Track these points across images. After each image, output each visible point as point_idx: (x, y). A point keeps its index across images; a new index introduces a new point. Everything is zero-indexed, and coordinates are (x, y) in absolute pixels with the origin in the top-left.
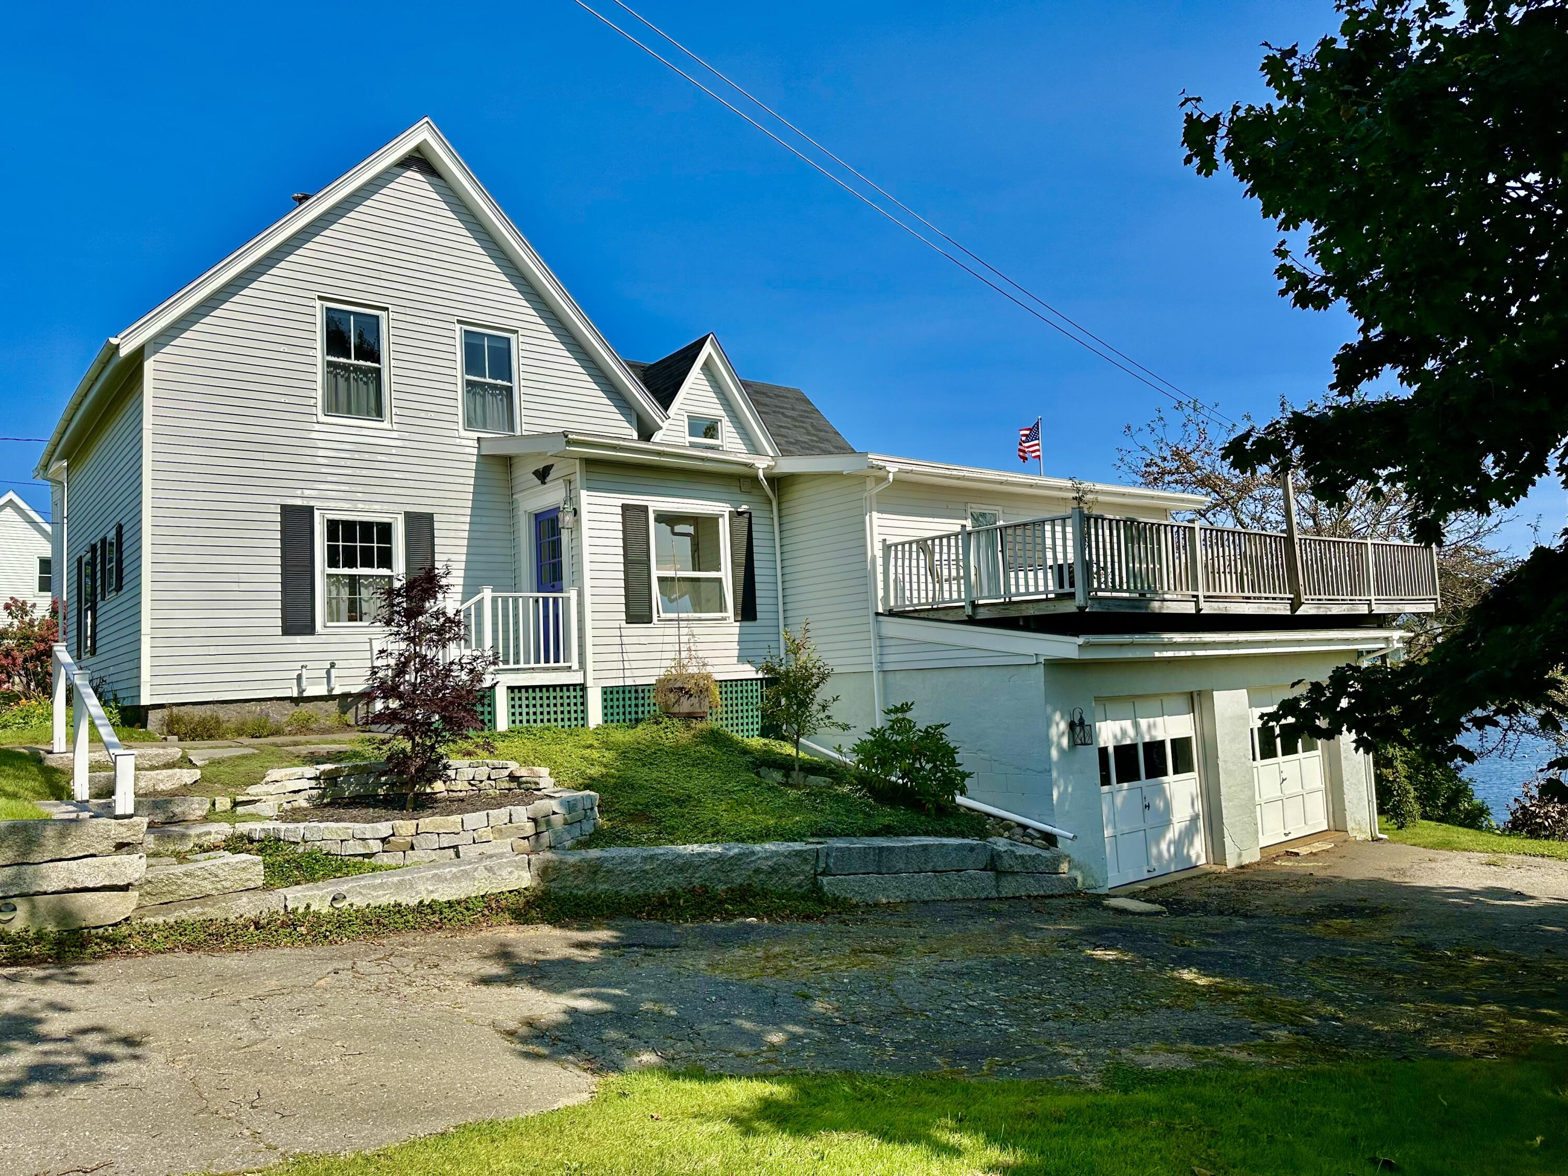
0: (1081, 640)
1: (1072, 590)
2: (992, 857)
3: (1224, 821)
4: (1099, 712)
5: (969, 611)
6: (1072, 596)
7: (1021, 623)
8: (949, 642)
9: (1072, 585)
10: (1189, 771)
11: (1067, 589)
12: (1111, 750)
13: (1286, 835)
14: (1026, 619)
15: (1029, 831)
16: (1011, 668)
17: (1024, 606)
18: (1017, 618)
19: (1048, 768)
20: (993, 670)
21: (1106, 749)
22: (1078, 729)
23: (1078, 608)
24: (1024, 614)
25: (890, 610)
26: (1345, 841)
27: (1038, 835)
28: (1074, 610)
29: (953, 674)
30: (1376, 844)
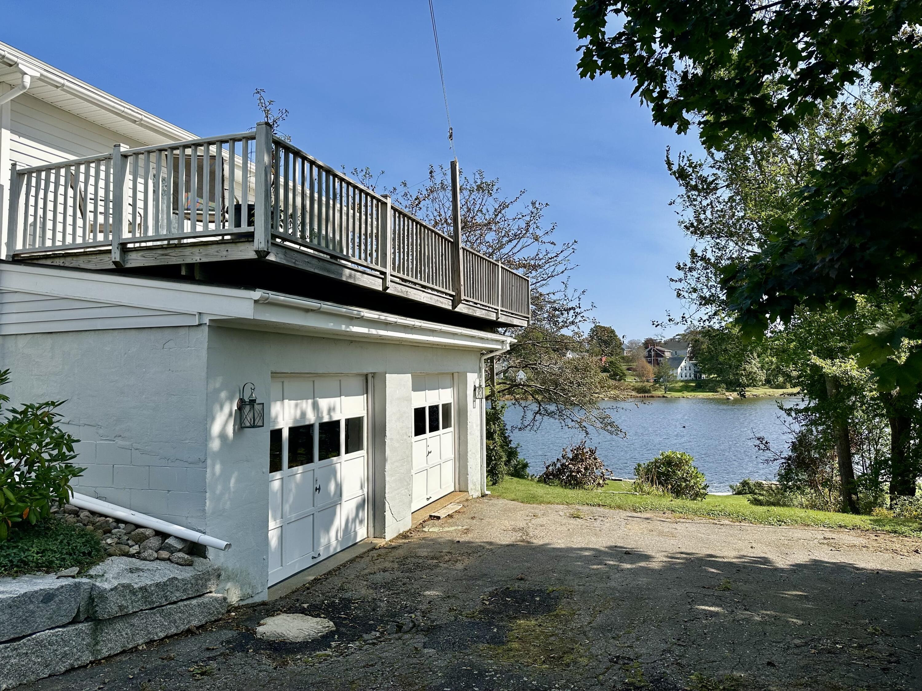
0: (258, 294)
1: (251, 229)
2: (91, 599)
3: (386, 495)
4: (276, 388)
5: (116, 256)
6: (249, 237)
7: (183, 273)
8: (89, 297)
9: (251, 223)
10: (358, 450)
11: (244, 228)
12: (285, 434)
13: (428, 499)
14: (191, 267)
15: (169, 541)
16: (167, 332)
17: (188, 251)
18: (178, 267)
19: (202, 458)
20: (145, 333)
21: (280, 431)
22: (247, 408)
23: (257, 252)
24: (189, 261)
25: (14, 256)
26: (467, 500)
27: (179, 546)
28: (252, 255)
29: (90, 340)
30: (485, 500)
